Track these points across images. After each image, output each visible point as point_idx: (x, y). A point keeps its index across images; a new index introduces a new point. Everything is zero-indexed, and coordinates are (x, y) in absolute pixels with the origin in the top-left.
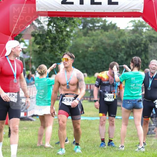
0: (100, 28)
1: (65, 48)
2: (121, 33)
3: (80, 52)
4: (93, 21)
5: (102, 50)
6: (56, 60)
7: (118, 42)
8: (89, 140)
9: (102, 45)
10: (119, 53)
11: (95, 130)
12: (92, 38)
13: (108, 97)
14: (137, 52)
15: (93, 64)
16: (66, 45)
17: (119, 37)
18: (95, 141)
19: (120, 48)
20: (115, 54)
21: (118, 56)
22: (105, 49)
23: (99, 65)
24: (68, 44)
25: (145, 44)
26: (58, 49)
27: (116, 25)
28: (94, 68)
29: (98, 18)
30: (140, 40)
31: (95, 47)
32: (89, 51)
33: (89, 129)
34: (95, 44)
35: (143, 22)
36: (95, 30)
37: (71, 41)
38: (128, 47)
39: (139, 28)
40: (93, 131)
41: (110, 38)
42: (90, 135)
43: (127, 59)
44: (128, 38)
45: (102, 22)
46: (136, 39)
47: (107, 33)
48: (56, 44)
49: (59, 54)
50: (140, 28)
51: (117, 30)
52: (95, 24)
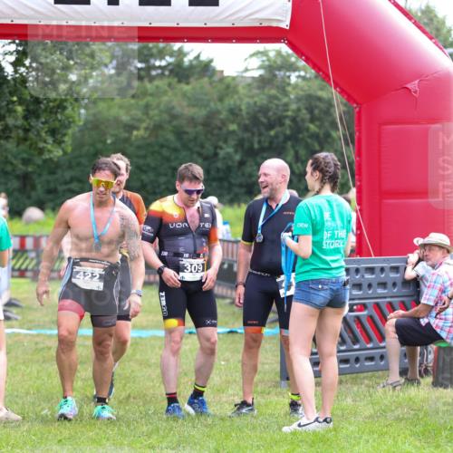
0: (167, 73)
1: (64, 131)
2: (228, 87)
3: (109, 141)
4: (146, 52)
5: (171, 137)
6: (39, 166)
7: (218, 112)
8: (132, 395)
9: (170, 122)
10: (221, 144)
11: (150, 366)
12: (142, 103)
13: (189, 268)
14: (271, 143)
15: (144, 177)
16: (66, 122)
17: (221, 99)
18: (148, 399)
19: (224, 130)
20: (209, 149)
21: (216, 155)
22: (179, 134)
23: (162, 179)
24: (71, 120)
25: (294, 120)
26: (46, 132)
27: (213, 64)
28: (149, 188)
29: (161, 45)
30: (280, 108)
31: (151, 126)
32: (133, 138)
33: (131, 363)
34: (151, 119)
35: (289, 55)
36: (152, 79)
37: (83, 111)
38: (245, 128)
39: (277, 73)
40: (145, 370)
41: (195, 101)
42: (134, 382)
43: (242, 163)
44: (246, 101)
45: (171, 56)
46: (270, 105)
47: (186, 88)
48: (38, 117)
49: (49, 147)
50: (280, 74)
51: (216, 78)
52: (152, 61)
